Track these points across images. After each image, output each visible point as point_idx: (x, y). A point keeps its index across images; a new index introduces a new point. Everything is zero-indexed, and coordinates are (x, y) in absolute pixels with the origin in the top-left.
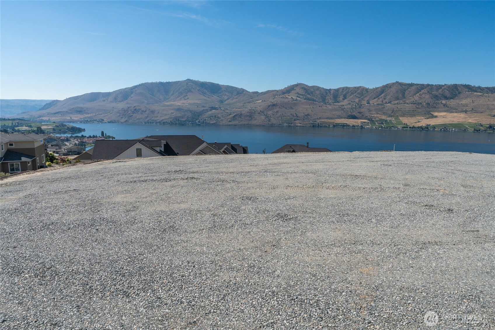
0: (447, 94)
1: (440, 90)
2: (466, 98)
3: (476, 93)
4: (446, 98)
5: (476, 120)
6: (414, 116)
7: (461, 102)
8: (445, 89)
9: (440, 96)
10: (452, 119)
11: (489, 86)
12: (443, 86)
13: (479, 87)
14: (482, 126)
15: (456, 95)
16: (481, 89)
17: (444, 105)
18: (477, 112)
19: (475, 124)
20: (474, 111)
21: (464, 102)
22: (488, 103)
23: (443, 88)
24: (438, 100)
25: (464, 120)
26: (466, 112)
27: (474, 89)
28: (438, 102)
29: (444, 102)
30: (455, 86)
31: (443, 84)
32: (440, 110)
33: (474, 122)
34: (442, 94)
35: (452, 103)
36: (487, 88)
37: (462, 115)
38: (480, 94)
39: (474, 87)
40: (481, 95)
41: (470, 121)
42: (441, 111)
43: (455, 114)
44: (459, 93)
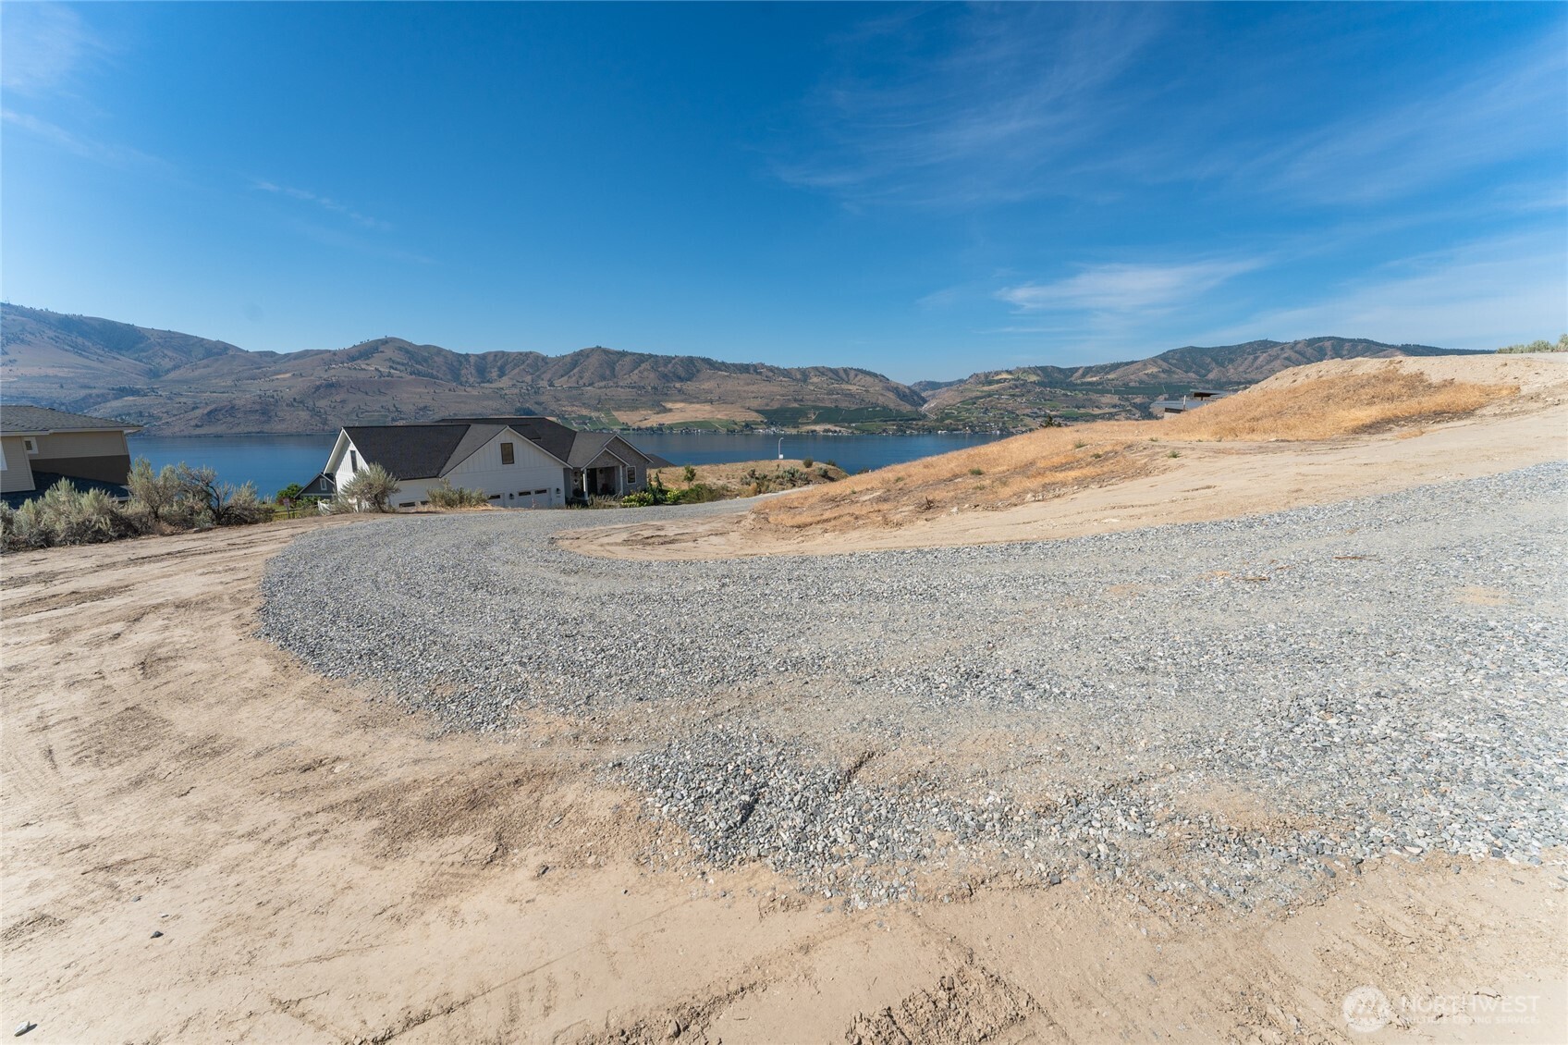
0: (681, 372)
1: (670, 366)
2: (709, 379)
3: (720, 372)
4: (680, 379)
5: (726, 415)
6: (637, 409)
7: (703, 387)
8: (676, 363)
9: (671, 375)
10: (694, 414)
11: (736, 362)
12: (673, 358)
13: (723, 363)
14: (735, 425)
15: (694, 375)
16: (726, 367)
17: (679, 391)
18: (726, 403)
19: (727, 421)
20: (723, 400)
21: (706, 386)
22: (739, 388)
23: (673, 361)
24: (668, 382)
25: (711, 416)
26: (711, 402)
27: (717, 365)
28: (669, 385)
29: (678, 385)
30: (691, 359)
31: (673, 356)
32: (674, 398)
33: (725, 418)
34: (674, 373)
35: (690, 387)
36: (734, 365)
37: (707, 407)
38: (726, 374)
39: (717, 362)
40: (727, 376)
41: (719, 417)
42: (676, 401)
43: (698, 406)
44: (698, 371)
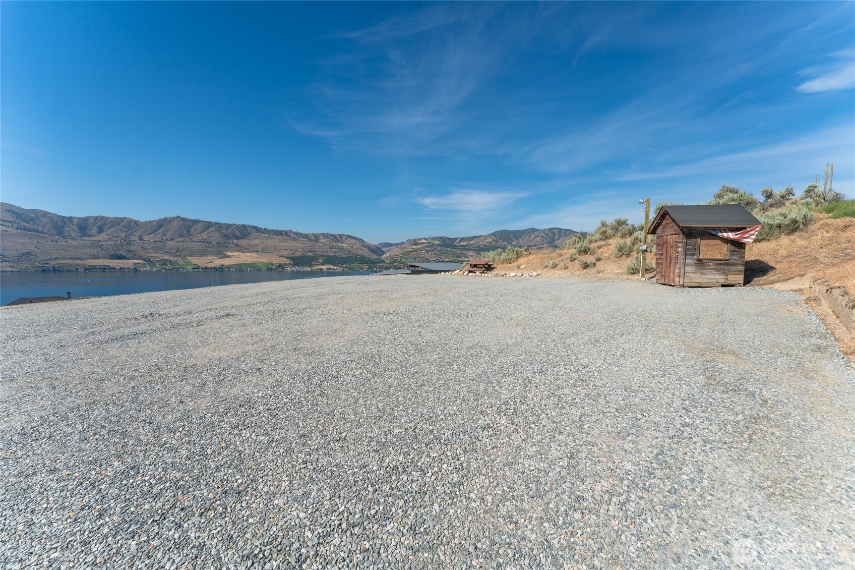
0: (237, 233)
1: (230, 230)
2: (256, 238)
3: (263, 235)
4: (237, 238)
5: (267, 259)
7: (252, 243)
8: (234, 228)
9: (230, 235)
10: (245, 259)
11: (274, 229)
13: (266, 229)
14: (273, 265)
15: (246, 236)
16: (267, 231)
17: (236, 245)
18: (267, 252)
19: (267, 263)
20: (264, 251)
21: (254, 242)
22: (276, 244)
23: (232, 227)
24: (228, 239)
25: (256, 260)
26: (257, 252)
27: (262, 230)
28: (229, 241)
29: (235, 241)
30: (244, 226)
31: (232, 224)
32: (232, 249)
33: (266, 261)
34: (232, 234)
35: (243, 242)
36: (272, 230)
37: (255, 255)
38: (267, 235)
39: (261, 228)
40: (268, 237)
41: (262, 260)
42: (233, 251)
43: (248, 254)
44: (249, 233)
